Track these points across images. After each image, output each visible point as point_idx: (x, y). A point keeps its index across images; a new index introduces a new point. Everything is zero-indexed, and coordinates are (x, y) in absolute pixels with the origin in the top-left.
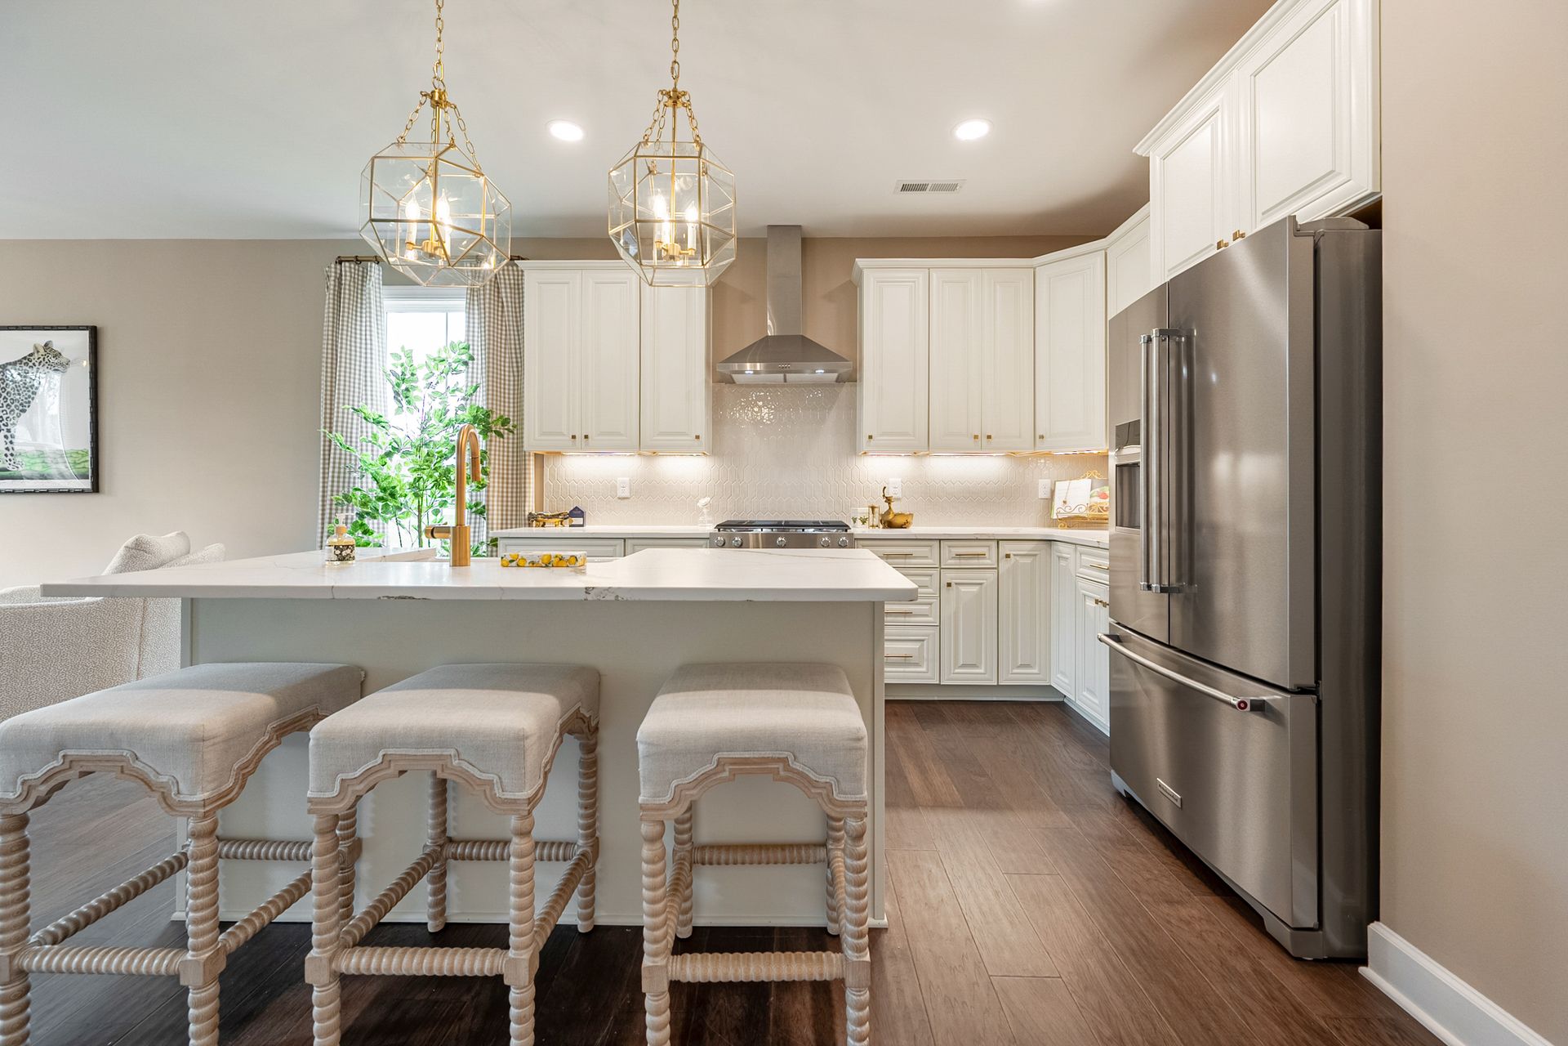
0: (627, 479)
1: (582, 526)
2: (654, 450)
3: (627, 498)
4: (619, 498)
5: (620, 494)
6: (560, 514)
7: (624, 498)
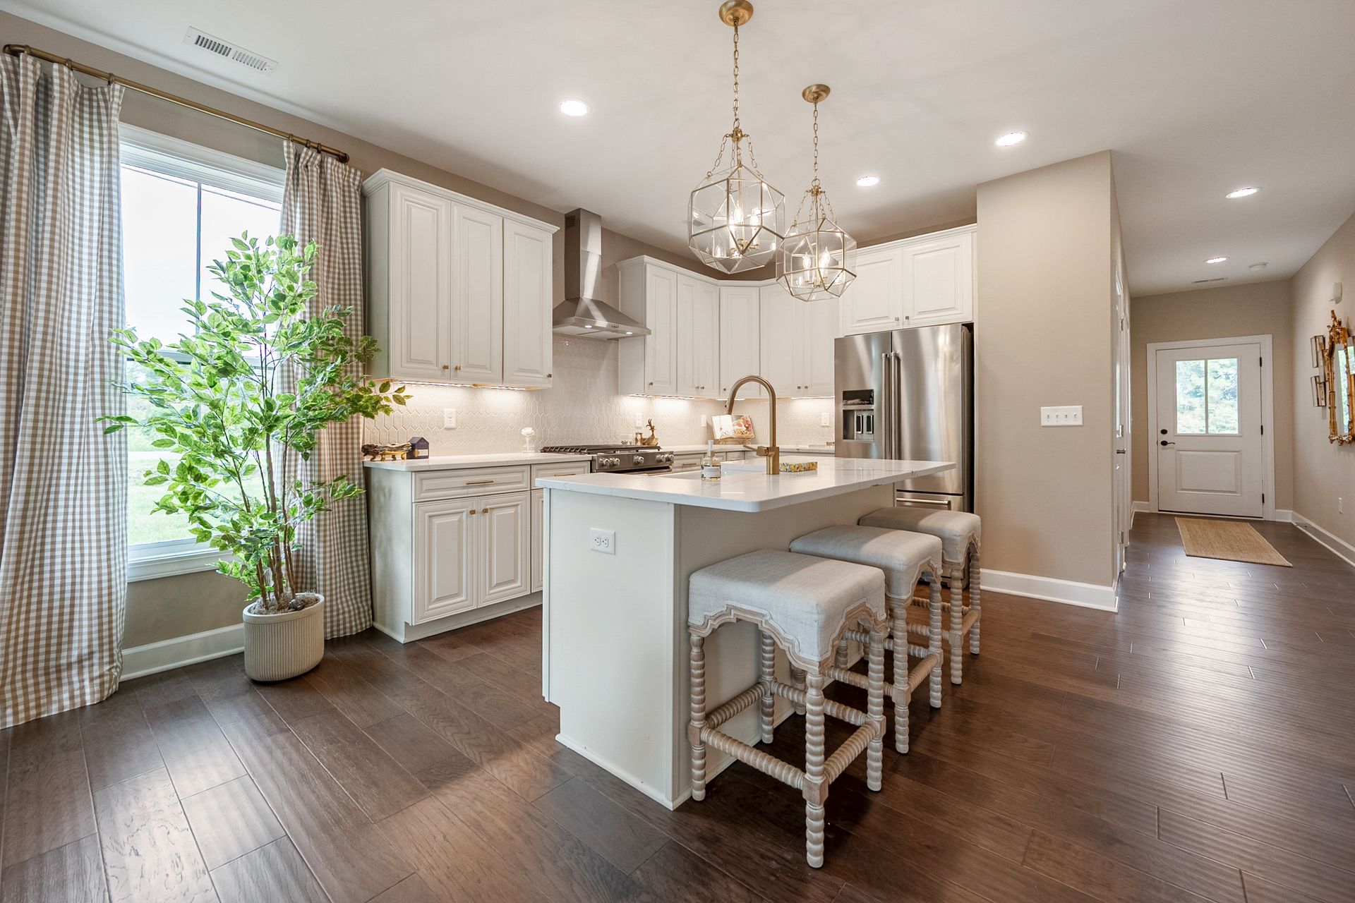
0: (453, 410)
1: (427, 457)
2: (475, 383)
3: (454, 429)
4: (446, 429)
5: (447, 425)
6: (403, 446)
7: (450, 429)
